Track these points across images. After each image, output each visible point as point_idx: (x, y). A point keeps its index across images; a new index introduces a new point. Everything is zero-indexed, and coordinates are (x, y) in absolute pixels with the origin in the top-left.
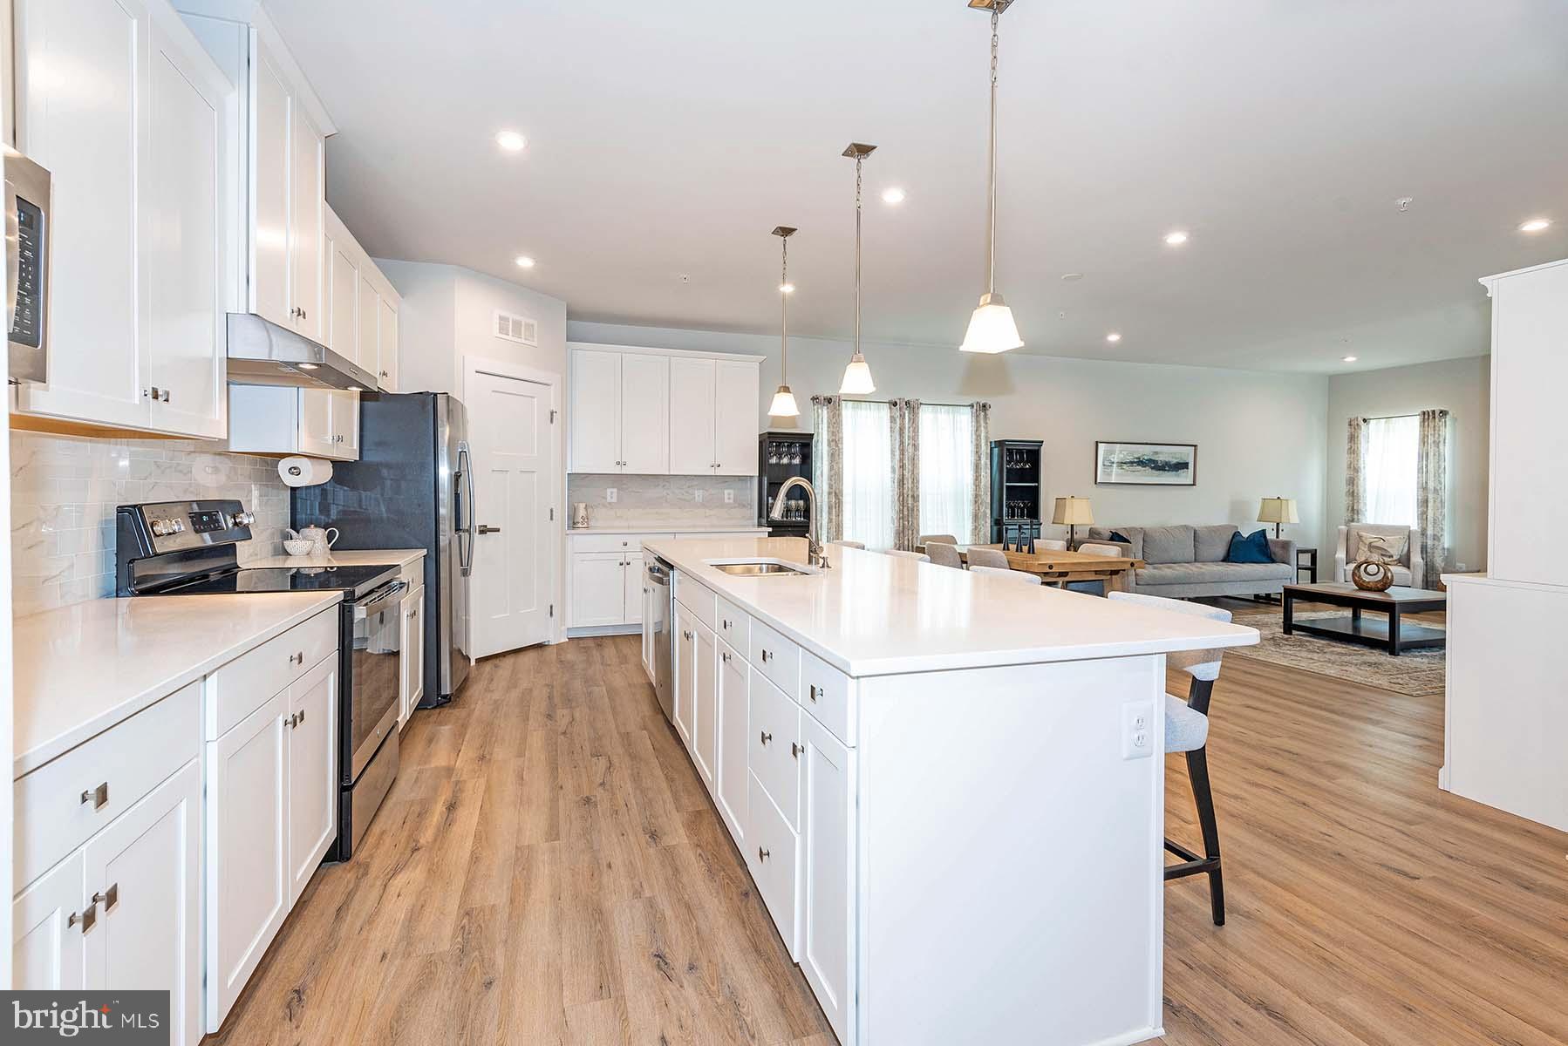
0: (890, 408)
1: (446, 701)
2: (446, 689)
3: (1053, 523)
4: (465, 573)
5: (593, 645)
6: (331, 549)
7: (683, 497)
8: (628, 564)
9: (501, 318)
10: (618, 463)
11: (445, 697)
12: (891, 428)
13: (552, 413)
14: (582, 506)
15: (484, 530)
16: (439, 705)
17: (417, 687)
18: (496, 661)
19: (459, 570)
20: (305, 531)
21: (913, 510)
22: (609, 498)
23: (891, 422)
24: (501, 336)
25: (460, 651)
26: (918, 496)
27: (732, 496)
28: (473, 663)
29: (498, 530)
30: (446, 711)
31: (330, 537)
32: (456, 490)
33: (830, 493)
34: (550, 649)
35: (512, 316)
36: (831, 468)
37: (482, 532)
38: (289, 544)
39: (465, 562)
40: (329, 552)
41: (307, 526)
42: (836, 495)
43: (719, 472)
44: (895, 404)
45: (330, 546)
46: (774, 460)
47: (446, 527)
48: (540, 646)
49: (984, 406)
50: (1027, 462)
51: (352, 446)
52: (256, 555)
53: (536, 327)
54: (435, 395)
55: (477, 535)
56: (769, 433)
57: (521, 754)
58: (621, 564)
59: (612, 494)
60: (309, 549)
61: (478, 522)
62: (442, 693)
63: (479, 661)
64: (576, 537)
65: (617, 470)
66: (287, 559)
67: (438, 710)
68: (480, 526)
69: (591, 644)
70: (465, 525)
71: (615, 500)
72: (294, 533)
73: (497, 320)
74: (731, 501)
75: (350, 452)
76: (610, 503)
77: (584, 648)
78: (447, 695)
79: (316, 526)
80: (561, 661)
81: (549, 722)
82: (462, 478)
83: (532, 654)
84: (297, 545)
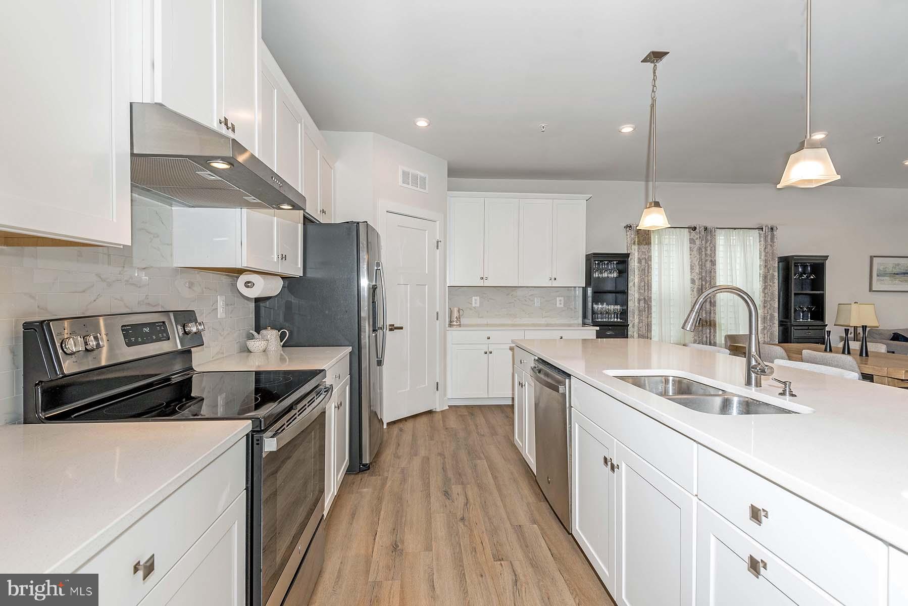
0: (690, 232)
1: (367, 467)
2: (366, 460)
3: (835, 325)
4: (380, 363)
5: (467, 414)
6: (283, 346)
7: (526, 303)
8: (491, 353)
9: (404, 172)
10: (482, 278)
11: (364, 465)
12: (690, 248)
13: (438, 242)
14: (456, 310)
15: (393, 328)
16: (361, 471)
17: (345, 459)
18: (401, 425)
19: (376, 361)
20: (263, 332)
21: (710, 313)
22: (473, 303)
23: (690, 243)
24: (405, 185)
25: (376, 414)
26: (715, 302)
27: (562, 302)
28: (385, 426)
29: (401, 328)
30: (366, 476)
31: (282, 337)
32: (373, 299)
33: (639, 300)
34: (437, 414)
35: (412, 171)
36: (641, 280)
37: (391, 330)
38: (251, 344)
39: (380, 356)
40: (281, 348)
41: (266, 328)
42: (646, 301)
43: (555, 284)
44: (695, 229)
45: (282, 343)
46: (596, 275)
47: (366, 327)
48: (430, 412)
49: (772, 229)
50: (811, 274)
51: (297, 265)
52: (223, 353)
53: (427, 179)
54: (358, 223)
55: (388, 333)
56: (594, 254)
57: (428, 548)
58: (486, 353)
59: (476, 301)
60: (264, 348)
61: (389, 322)
62: (363, 463)
63: (388, 424)
64: (453, 332)
65: (481, 283)
66: (248, 356)
67: (360, 476)
68: (390, 325)
69: (465, 412)
70: (380, 324)
71: (478, 305)
72: (255, 334)
73: (400, 173)
74: (562, 306)
75: (296, 270)
76: (475, 308)
77: (461, 415)
78: (367, 464)
79: (272, 328)
80: (447, 429)
81: (448, 502)
82: (377, 290)
83: (424, 419)
84: (256, 345)
